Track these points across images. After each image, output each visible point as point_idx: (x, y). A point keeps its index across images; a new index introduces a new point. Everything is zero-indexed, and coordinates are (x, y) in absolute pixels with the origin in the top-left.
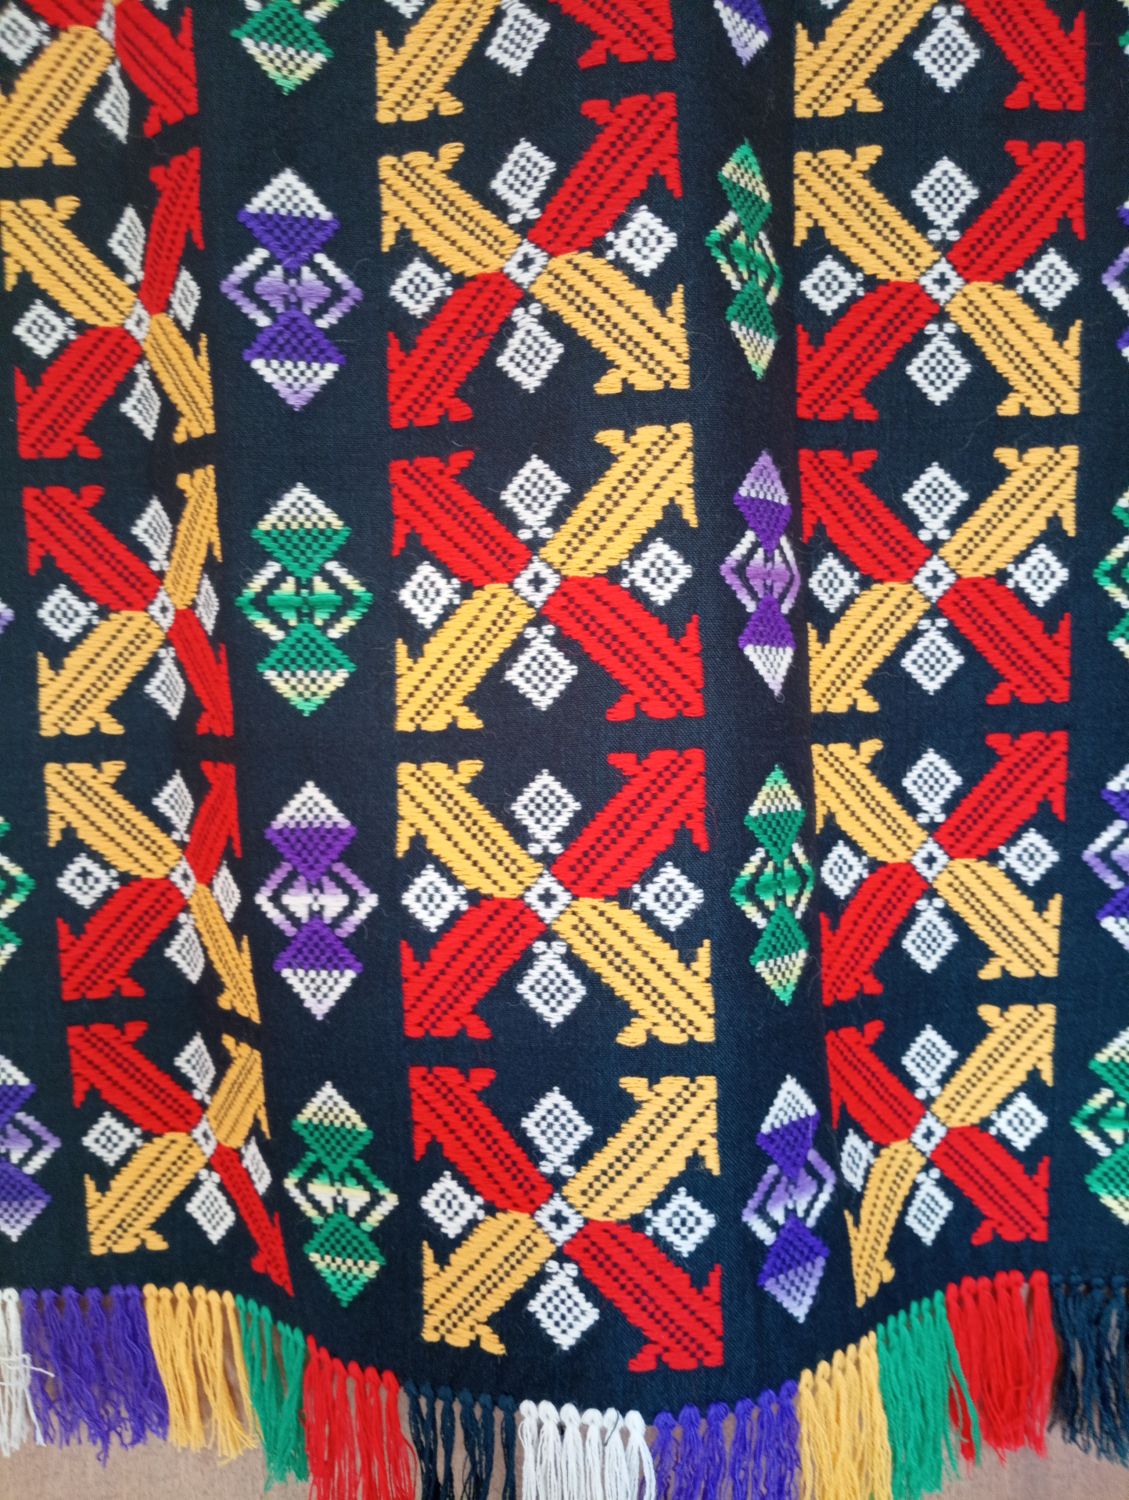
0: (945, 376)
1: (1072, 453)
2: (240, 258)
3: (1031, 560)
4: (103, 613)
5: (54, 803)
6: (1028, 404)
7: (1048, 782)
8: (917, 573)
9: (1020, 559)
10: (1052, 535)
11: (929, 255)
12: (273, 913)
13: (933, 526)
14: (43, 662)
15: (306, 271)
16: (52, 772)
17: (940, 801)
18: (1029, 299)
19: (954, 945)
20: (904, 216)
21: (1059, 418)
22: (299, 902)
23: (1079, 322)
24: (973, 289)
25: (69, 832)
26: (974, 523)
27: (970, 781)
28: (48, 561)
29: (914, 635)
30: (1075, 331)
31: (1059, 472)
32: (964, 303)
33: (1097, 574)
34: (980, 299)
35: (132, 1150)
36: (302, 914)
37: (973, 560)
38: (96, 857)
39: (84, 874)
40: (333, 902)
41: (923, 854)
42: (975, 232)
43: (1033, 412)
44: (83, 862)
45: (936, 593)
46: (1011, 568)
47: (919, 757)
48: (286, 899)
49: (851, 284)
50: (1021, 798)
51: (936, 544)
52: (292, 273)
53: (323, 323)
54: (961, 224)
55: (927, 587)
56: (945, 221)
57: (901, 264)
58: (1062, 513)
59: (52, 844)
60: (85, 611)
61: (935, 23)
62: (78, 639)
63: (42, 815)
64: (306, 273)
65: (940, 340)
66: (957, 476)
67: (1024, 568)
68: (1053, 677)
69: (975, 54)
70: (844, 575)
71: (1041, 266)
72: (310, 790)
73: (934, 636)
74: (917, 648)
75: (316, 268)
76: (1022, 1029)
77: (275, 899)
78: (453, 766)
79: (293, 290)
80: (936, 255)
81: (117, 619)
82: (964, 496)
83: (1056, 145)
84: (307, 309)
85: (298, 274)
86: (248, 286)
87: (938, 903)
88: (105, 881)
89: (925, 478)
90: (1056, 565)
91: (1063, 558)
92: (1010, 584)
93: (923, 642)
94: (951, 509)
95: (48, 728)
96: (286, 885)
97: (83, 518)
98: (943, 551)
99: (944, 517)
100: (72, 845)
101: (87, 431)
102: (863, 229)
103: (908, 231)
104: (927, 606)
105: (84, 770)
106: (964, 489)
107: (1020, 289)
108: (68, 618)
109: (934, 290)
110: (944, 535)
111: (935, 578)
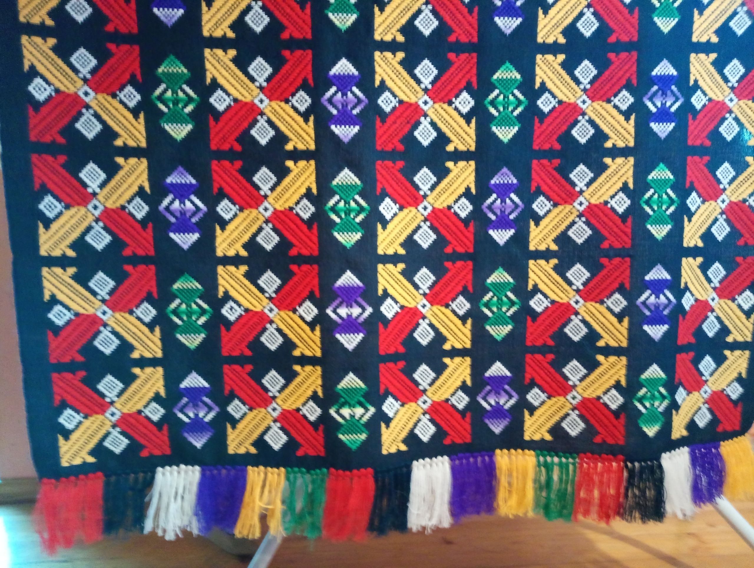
0: (585, 134)
1: (631, 160)
2: (328, 89)
3: (617, 197)
4: (241, 210)
5: (221, 281)
6: (615, 143)
7: (623, 276)
8: (574, 201)
9: (612, 197)
10: (624, 188)
11: (580, 93)
12: (333, 316)
13: (580, 185)
14: (218, 228)
15: (349, 93)
16: (220, 269)
17: (581, 281)
18: (616, 107)
19: (587, 333)
20: (572, 79)
21: (627, 147)
22: (343, 311)
23: (634, 114)
24: (595, 104)
25: (226, 293)
26: (595, 185)
27: (593, 275)
28: (221, 189)
29: (573, 223)
30: (633, 117)
31: (627, 167)
32: (592, 109)
33: (641, 202)
34: (598, 107)
35: (245, 414)
36: (344, 315)
37: (595, 197)
38: (236, 302)
39: (231, 308)
40: (356, 311)
41: (574, 300)
42: (596, 85)
43: (618, 146)
44: (231, 303)
45: (581, 209)
46: (609, 200)
47: (573, 266)
48: (339, 311)
49: (554, 103)
50: (613, 282)
51: (581, 192)
52: (344, 94)
53: (355, 112)
54: (591, 82)
55: (578, 207)
56: (585, 81)
57: (571, 96)
58: (628, 181)
59: (220, 297)
60: (234, 209)
61: (584, 14)
62: (231, 219)
63: (215, 286)
64: (349, 94)
65: (583, 122)
66: (589, 167)
67: (614, 200)
68: (626, 239)
69: (597, 25)
70: (547, 202)
71: (620, 95)
72: (349, 273)
73: (580, 224)
74: (574, 228)
75: (352, 92)
76: (613, 365)
77: (335, 311)
78: (395, 265)
79: (345, 101)
80: (582, 93)
81: (246, 212)
82: (592, 175)
83: (627, 54)
84: (349, 108)
85: (346, 95)
86: (330, 100)
87: (580, 317)
88: (239, 311)
89: (578, 169)
90: (626, 199)
91: (629, 197)
92: (609, 206)
93: (576, 226)
94: (587, 180)
95: (219, 253)
96: (338, 307)
97: (234, 173)
98: (584, 194)
99: (585, 182)
100: (227, 297)
101: (237, 140)
102: (558, 83)
103: (573, 84)
104: (578, 213)
105: (232, 268)
106: (592, 172)
107: (612, 103)
108: (228, 211)
109: (581, 105)
110: (585, 188)
111: (581, 204)
